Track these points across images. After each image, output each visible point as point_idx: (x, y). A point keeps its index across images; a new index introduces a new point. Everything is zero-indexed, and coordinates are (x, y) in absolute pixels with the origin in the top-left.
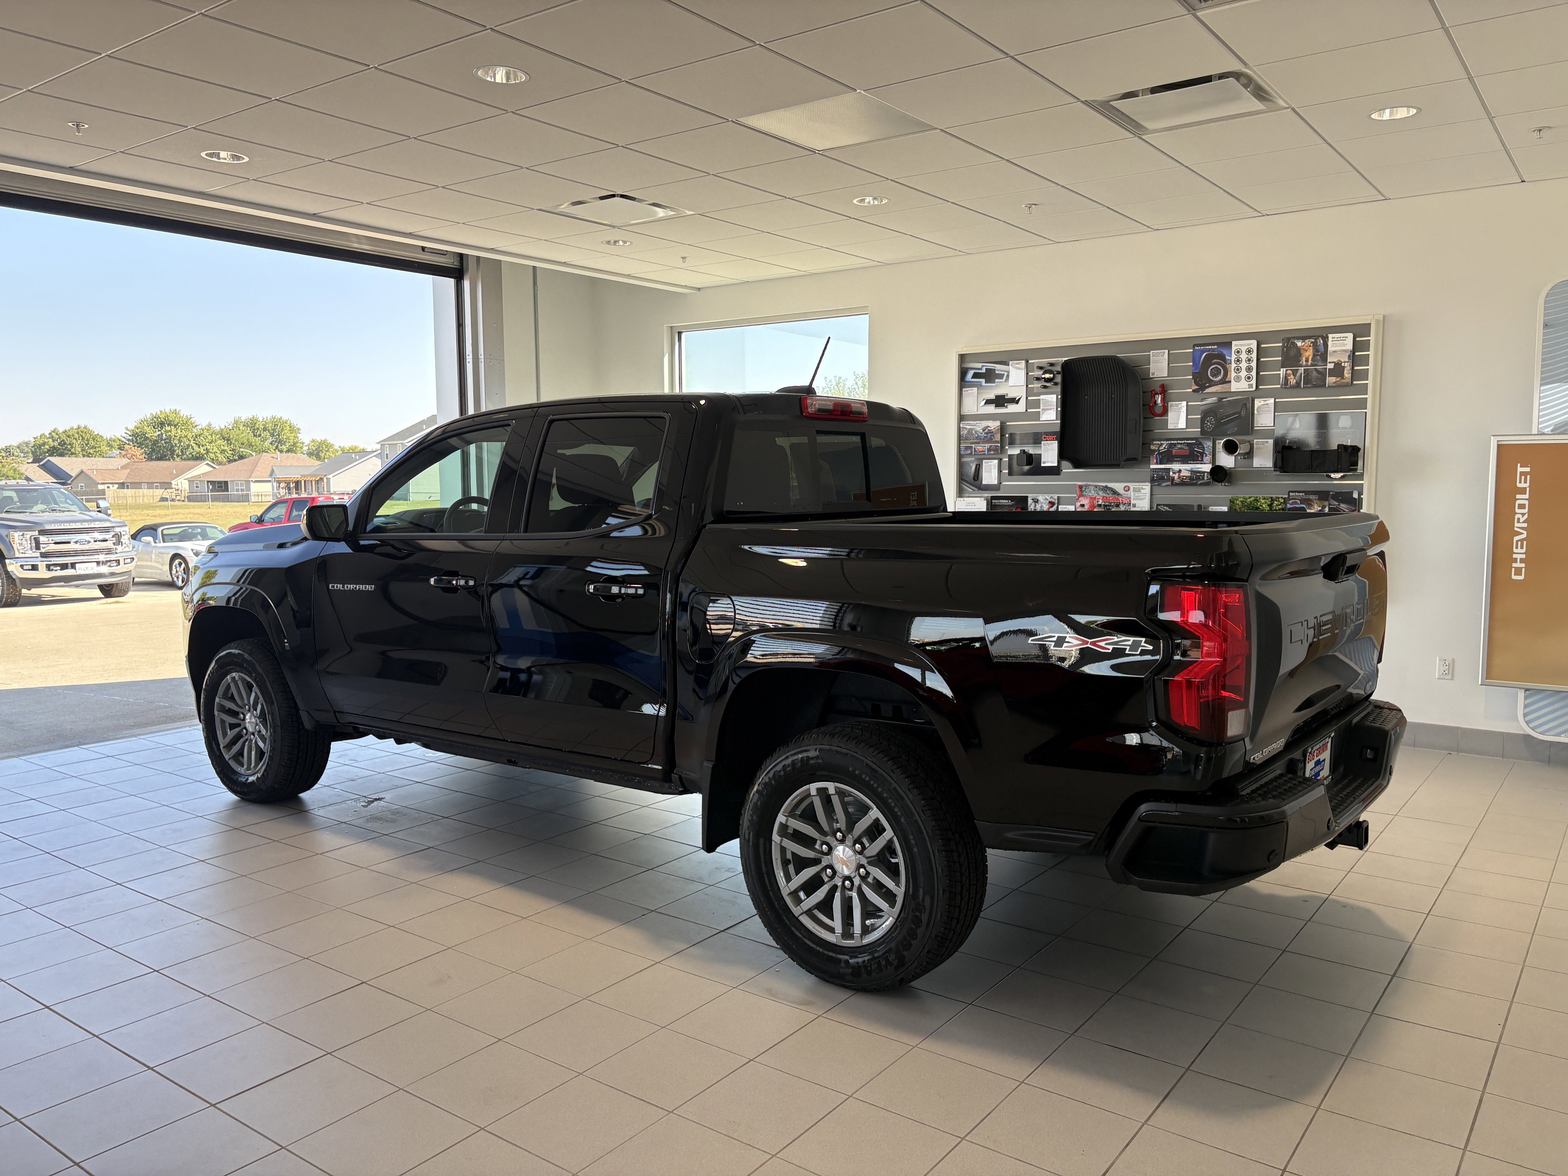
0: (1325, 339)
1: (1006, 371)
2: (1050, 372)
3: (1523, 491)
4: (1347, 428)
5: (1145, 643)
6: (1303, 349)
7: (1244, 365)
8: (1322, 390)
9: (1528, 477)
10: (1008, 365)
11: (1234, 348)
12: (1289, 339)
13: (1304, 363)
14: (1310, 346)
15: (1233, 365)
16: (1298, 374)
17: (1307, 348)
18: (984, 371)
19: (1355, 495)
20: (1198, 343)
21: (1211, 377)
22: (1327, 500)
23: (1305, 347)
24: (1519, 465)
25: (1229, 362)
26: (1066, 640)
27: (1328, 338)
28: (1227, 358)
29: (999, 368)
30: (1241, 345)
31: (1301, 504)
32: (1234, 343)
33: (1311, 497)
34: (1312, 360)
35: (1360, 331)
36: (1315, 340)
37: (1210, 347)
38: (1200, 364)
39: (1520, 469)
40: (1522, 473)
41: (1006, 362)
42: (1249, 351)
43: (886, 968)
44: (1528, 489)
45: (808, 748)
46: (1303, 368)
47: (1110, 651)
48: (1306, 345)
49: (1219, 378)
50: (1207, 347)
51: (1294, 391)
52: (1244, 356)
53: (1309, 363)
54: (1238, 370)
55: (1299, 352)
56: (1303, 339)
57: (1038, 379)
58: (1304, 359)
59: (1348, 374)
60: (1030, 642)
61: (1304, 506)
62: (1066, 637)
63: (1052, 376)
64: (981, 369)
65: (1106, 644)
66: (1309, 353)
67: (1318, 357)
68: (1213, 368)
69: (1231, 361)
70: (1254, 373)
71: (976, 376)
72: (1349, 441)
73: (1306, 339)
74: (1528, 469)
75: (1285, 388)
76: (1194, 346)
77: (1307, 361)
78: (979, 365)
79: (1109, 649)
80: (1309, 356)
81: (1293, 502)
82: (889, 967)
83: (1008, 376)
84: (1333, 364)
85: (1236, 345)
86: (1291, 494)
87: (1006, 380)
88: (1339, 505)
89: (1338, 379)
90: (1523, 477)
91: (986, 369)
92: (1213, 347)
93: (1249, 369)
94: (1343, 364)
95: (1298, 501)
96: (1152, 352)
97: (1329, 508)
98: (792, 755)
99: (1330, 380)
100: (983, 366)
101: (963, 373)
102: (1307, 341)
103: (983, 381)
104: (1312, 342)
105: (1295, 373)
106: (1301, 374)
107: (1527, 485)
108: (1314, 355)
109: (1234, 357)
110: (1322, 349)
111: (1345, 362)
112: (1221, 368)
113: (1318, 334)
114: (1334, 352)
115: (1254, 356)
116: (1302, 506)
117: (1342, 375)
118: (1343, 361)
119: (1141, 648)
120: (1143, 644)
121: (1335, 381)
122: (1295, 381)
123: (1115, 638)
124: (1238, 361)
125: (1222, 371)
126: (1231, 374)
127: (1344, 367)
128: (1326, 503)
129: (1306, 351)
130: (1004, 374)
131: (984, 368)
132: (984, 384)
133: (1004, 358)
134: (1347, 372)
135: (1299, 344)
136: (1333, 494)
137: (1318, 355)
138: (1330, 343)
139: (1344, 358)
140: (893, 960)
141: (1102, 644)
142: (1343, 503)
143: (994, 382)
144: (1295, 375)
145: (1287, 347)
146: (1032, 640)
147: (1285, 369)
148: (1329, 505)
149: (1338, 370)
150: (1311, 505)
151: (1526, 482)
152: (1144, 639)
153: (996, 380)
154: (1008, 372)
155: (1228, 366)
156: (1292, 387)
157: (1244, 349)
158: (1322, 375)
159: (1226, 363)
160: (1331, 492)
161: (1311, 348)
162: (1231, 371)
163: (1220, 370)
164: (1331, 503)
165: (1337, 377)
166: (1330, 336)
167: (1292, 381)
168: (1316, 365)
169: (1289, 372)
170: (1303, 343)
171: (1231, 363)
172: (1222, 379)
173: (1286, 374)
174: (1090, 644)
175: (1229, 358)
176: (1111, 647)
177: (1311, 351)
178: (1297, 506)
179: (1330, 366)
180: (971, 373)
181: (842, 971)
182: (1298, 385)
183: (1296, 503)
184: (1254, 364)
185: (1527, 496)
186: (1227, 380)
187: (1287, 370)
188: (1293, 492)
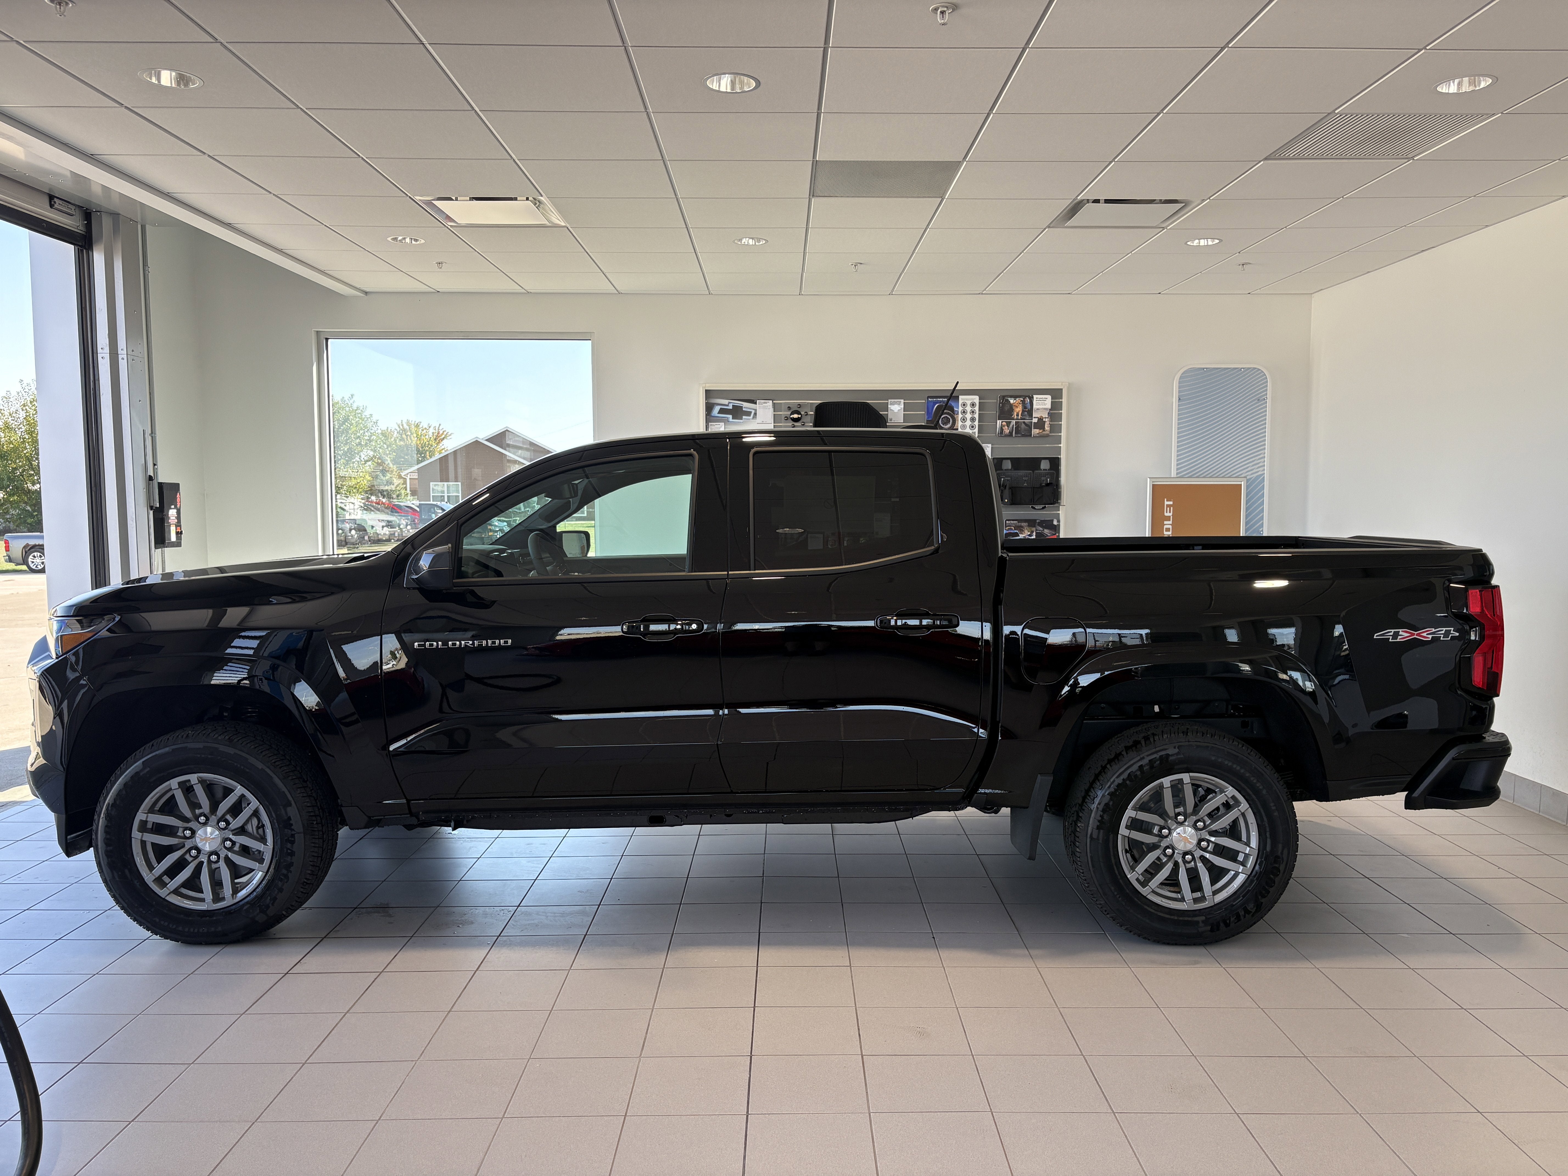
0: (1031, 398)
1: (754, 409)
2: (798, 413)
3: (1168, 518)
4: (1046, 470)
5: (1453, 631)
6: (1015, 405)
7: (969, 416)
8: (1028, 439)
9: (1172, 508)
10: (756, 403)
11: (961, 402)
12: (1004, 397)
13: (1016, 417)
14: (1020, 404)
15: (960, 416)
16: (1011, 426)
17: (1017, 405)
18: (731, 407)
19: (1055, 523)
20: (931, 395)
21: (941, 425)
22: (1035, 527)
23: (1016, 404)
24: (1166, 499)
25: (956, 413)
26: (1400, 634)
27: (1033, 398)
28: (955, 409)
29: (746, 405)
30: (967, 399)
31: (1015, 530)
32: (961, 397)
33: (1023, 524)
34: (1021, 415)
35: (1056, 394)
36: (1024, 399)
37: (941, 399)
38: (933, 413)
39: (1166, 503)
40: (1168, 506)
41: (754, 400)
42: (973, 405)
43: (1245, 917)
44: (1171, 517)
45: (1165, 747)
46: (1014, 421)
47: (1430, 639)
48: (1017, 402)
49: (949, 426)
50: (939, 400)
51: (1009, 439)
52: (969, 409)
53: (1019, 418)
54: (964, 420)
55: (1011, 408)
56: (1015, 397)
57: (787, 418)
58: (1015, 413)
59: (1048, 427)
60: (1375, 637)
61: (1017, 531)
62: (1399, 631)
63: (800, 416)
64: (728, 405)
65: (1427, 634)
66: (1019, 409)
67: (1026, 413)
68: (944, 417)
69: (958, 412)
70: (976, 423)
71: (722, 411)
72: (1048, 480)
73: (1017, 398)
74: (1171, 503)
75: (1001, 436)
76: (928, 397)
77: (1018, 415)
78: (726, 402)
79: (1429, 638)
80: (1019, 411)
81: (1008, 529)
82: (1247, 915)
83: (755, 414)
84: (1037, 419)
85: (962, 399)
86: (1007, 522)
87: (753, 417)
88: (1043, 530)
89: (1041, 431)
90: (1168, 508)
91: (733, 405)
92: (944, 400)
93: (973, 420)
94: (1044, 420)
95: (1013, 528)
96: (889, 400)
97: (1036, 533)
98: (1148, 756)
99: (1035, 432)
100: (730, 403)
101: (709, 408)
102: (1017, 399)
103: (730, 416)
104: (1021, 401)
105: (1008, 424)
106: (1013, 425)
107: (1171, 514)
108: (1023, 411)
109: (960, 409)
110: (1029, 407)
111: (1045, 418)
112: (950, 417)
113: (1027, 394)
114: (1038, 409)
115: (977, 408)
116: (1015, 531)
117: (1043, 429)
118: (1044, 417)
119: (1451, 635)
120: (1452, 632)
121: (1038, 432)
122: (1008, 431)
123: (1433, 629)
124: (964, 412)
125: (951, 420)
126: (958, 423)
127: (1045, 421)
128: (1034, 529)
129: (1017, 407)
130: (751, 412)
131: (731, 404)
132: (731, 419)
133: (752, 397)
134: (1047, 426)
135: (1012, 401)
136: (1039, 522)
137: (1026, 411)
138: (1035, 402)
139: (1045, 415)
140: (1251, 908)
141: (1424, 634)
142: (1046, 528)
143: (742, 419)
144: (1008, 426)
145: (1002, 403)
146: (1376, 636)
147: (1001, 421)
148: (1036, 530)
149: (1040, 424)
150: (1023, 531)
151: (1170, 512)
152: (1452, 629)
153: (744, 417)
154: (756, 410)
155: (955, 416)
156: (1006, 436)
157: (969, 403)
158: (1029, 427)
159: (954, 414)
160: (1037, 520)
161: (1021, 405)
162: (958, 421)
163: (949, 419)
164: (1037, 529)
165: (1040, 429)
166: (1035, 396)
167: (1007, 431)
168: (1024, 419)
169: (1004, 423)
170: (1015, 401)
171: (958, 414)
172: (951, 427)
173: (1002, 425)
174: (1416, 635)
175: (957, 410)
176: (1430, 636)
177: (1021, 408)
178: (1012, 531)
179: (1035, 420)
180: (717, 409)
181: (1200, 930)
182: (1010, 434)
183: (1011, 529)
184: (977, 416)
185: (1170, 522)
186: (955, 428)
187: (1002, 422)
188: (1009, 520)
